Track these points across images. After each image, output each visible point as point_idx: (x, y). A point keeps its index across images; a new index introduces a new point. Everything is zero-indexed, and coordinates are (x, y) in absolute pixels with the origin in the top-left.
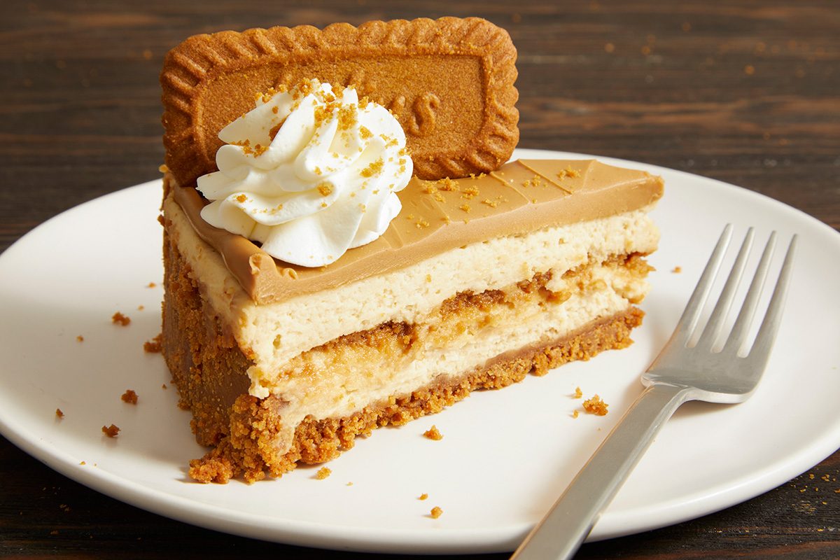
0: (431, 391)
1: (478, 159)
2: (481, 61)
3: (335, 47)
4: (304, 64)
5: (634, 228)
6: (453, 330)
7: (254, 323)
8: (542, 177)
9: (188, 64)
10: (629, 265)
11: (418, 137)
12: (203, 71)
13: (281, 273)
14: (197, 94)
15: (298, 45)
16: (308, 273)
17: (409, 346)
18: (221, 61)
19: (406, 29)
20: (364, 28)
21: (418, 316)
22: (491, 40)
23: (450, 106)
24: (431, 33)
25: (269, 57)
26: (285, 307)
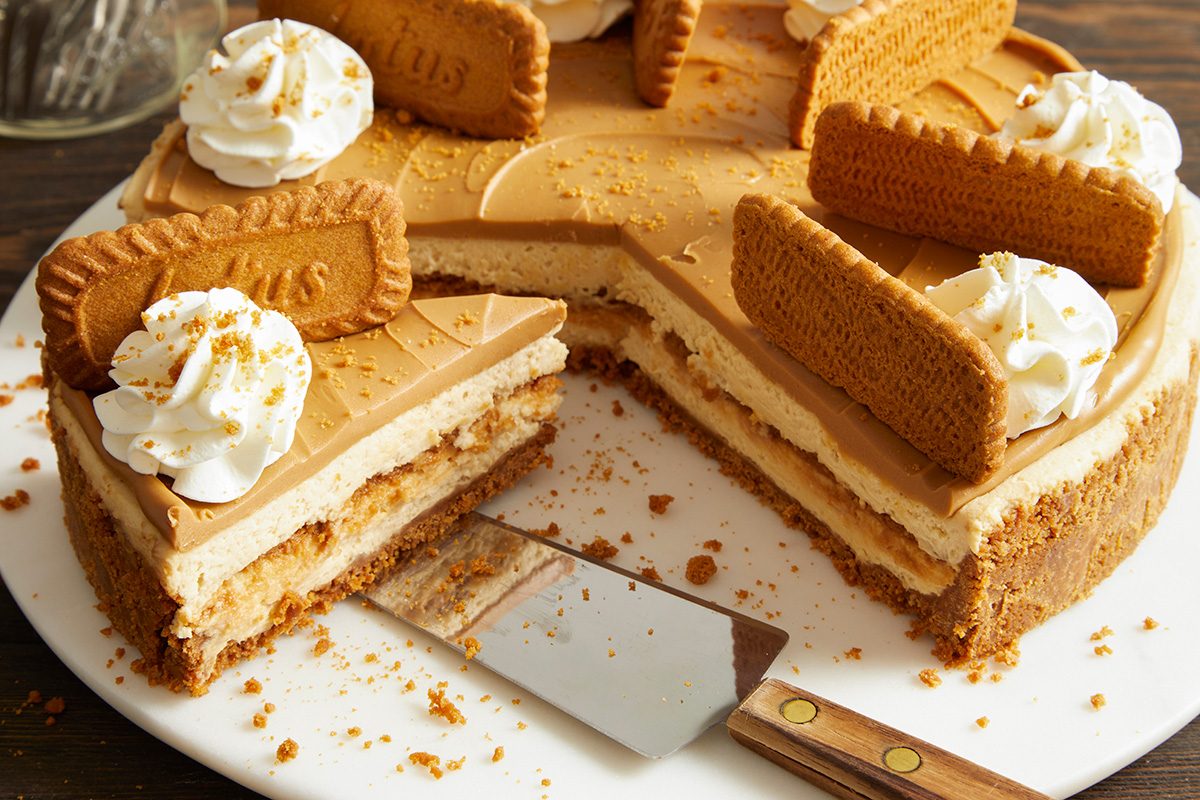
0: (351, 573)
1: (371, 317)
2: (367, 225)
3: (216, 237)
4: (186, 257)
5: (538, 354)
6: (365, 514)
7: (179, 569)
8: (439, 330)
9: (66, 276)
10: (536, 388)
11: (309, 305)
12: (81, 280)
13: (199, 515)
14: (79, 303)
15: (177, 240)
16: (223, 509)
17: (324, 544)
18: (99, 267)
19: (288, 206)
20: (244, 211)
21: (331, 514)
22: (376, 202)
23: (339, 271)
24: (314, 205)
25: (150, 257)
26: (206, 547)
